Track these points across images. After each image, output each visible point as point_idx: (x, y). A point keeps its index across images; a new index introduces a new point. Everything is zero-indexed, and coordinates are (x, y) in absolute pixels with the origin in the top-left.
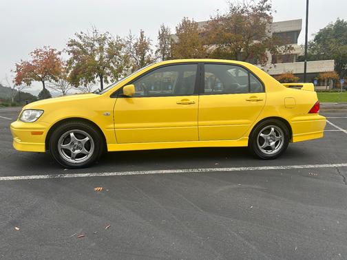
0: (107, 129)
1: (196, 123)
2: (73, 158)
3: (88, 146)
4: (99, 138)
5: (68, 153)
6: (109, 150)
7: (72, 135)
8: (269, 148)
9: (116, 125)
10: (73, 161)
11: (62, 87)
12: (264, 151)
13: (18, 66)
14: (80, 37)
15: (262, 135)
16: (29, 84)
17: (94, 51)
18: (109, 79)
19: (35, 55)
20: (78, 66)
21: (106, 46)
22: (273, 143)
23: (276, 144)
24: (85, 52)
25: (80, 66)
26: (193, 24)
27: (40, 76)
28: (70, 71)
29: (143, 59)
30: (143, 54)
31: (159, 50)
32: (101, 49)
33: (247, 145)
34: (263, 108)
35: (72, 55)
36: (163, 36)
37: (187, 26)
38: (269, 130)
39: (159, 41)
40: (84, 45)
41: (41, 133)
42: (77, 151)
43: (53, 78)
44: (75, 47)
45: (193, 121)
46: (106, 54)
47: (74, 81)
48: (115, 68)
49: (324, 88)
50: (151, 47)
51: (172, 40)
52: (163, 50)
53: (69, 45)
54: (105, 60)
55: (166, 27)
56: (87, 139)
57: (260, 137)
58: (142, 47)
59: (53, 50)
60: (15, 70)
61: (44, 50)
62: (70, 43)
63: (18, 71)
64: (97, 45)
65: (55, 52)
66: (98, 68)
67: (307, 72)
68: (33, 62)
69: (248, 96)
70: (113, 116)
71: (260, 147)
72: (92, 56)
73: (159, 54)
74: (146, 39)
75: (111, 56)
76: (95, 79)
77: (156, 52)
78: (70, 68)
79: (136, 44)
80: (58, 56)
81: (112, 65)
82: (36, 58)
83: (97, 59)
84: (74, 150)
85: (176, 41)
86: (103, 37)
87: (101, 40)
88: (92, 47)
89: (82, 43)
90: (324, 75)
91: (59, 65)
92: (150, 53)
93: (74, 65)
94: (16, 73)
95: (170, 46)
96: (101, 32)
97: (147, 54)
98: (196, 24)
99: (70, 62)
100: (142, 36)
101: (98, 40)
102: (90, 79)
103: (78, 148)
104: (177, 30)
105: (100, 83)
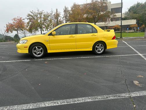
0: (47, 46)
1: (75, 43)
2: (37, 55)
3: (41, 51)
4: (45, 48)
5: (36, 53)
6: (48, 52)
7: (36, 47)
8: (99, 51)
9: (50, 44)
10: (37, 56)
11: (24, 33)
12: (98, 52)
13: (7, 25)
14: (32, 13)
15: (97, 47)
16: (12, 32)
17: (38, 18)
18: (44, 29)
19: (14, 20)
20: (32, 24)
21: (43, 16)
22: (100, 49)
23: (101, 50)
24: (34, 19)
25: (32, 25)
26: (78, 5)
27: (16, 29)
28: (29, 27)
29: (57, 20)
30: (57, 19)
31: (64, 17)
32: (41, 17)
33: (92, 50)
34: (97, 38)
35: (29, 20)
36: (66, 11)
37: (75, 6)
38: (99, 45)
39: (64, 13)
40: (34, 16)
41: (27, 47)
42: (38, 53)
43: (21, 29)
44: (30, 17)
45: (74, 42)
46: (42, 19)
47: (30, 31)
48: (46, 25)
49: (132, 31)
50: (61, 16)
51: (69, 12)
52: (66, 17)
53: (28, 16)
54: (42, 22)
55: (67, 7)
56: (41, 49)
57: (96, 47)
58: (57, 16)
59: (21, 18)
60: (6, 27)
61: (17, 18)
62: (28, 15)
63: (7, 27)
64: (39, 16)
65: (22, 19)
66: (40, 25)
67: (122, 25)
68: (13, 23)
69: (92, 34)
70: (49, 42)
71: (96, 51)
72: (37, 20)
73: (64, 18)
74: (58, 12)
75: (45, 20)
76: (39, 30)
77: (63, 18)
78: (28, 25)
79: (55, 14)
80: (23, 21)
81: (45, 24)
82: (14, 22)
83: (39, 21)
84: (37, 52)
85: (71, 13)
86: (41, 12)
87: (41, 14)
88: (37, 17)
89: (33, 15)
90: (132, 25)
91: (23, 24)
92: (60, 18)
93: (30, 24)
94: (6, 28)
95: (68, 15)
96: (40, 10)
97: (59, 18)
98: (79, 6)
99: (28, 23)
100: (57, 11)
101: (39, 14)
102: (37, 30)
103: (39, 52)
104: (71, 8)
105: (40, 31)
